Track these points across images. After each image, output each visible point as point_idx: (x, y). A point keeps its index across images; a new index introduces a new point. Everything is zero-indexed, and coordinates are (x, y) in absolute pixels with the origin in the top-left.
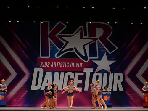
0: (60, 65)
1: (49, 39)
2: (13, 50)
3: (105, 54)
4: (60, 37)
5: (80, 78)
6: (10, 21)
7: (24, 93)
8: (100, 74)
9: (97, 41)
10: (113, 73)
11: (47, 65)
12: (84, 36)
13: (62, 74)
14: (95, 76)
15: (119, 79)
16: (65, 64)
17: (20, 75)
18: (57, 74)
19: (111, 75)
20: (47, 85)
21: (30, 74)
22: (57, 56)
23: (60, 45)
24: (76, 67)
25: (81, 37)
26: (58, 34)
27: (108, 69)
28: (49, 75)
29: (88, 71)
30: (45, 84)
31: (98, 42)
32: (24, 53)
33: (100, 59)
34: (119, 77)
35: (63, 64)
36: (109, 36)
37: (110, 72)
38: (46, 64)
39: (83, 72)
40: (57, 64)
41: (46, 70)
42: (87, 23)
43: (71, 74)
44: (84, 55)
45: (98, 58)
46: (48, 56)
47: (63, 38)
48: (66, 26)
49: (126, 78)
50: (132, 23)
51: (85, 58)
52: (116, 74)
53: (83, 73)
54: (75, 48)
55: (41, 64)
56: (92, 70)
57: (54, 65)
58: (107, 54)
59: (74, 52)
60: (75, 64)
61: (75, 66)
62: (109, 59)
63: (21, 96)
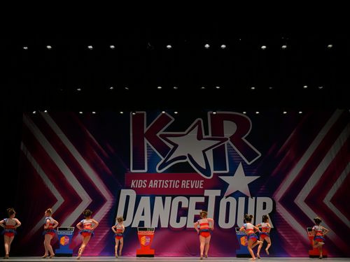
0: (165, 184)
1: (146, 141)
2: (85, 160)
3: (241, 164)
4: (163, 136)
5: (198, 206)
6: (81, 113)
7: (102, 232)
8: (232, 200)
9: (226, 143)
10: (254, 198)
11: (143, 184)
12: (204, 134)
13: (168, 199)
14: (223, 202)
15: (264, 208)
16: (172, 183)
17: (97, 202)
18: (158, 200)
19: (251, 201)
20: (142, 219)
21: (113, 201)
22: (160, 169)
23: (164, 150)
24: (192, 187)
25: (200, 137)
26: (161, 132)
27: (245, 190)
28: (145, 201)
29: (212, 194)
30: (139, 218)
31: (228, 144)
32: (104, 164)
33: (231, 174)
34: (265, 204)
35: (169, 183)
36: (247, 135)
37: (249, 196)
38: (141, 184)
39: (203, 196)
40: (159, 182)
41: (140, 193)
42: (209, 113)
43: (184, 200)
44: (204, 166)
45: (228, 171)
46: (144, 169)
47: (169, 138)
48: (173, 120)
49: (277, 206)
50: (285, 113)
51: (207, 172)
52: (261, 200)
53: (204, 198)
54: (189, 155)
55: (133, 184)
56: (218, 193)
57: (154, 184)
58: (244, 165)
59: (187, 162)
60: (190, 183)
61: (190, 186)
62: (247, 173)
63: (99, 238)
